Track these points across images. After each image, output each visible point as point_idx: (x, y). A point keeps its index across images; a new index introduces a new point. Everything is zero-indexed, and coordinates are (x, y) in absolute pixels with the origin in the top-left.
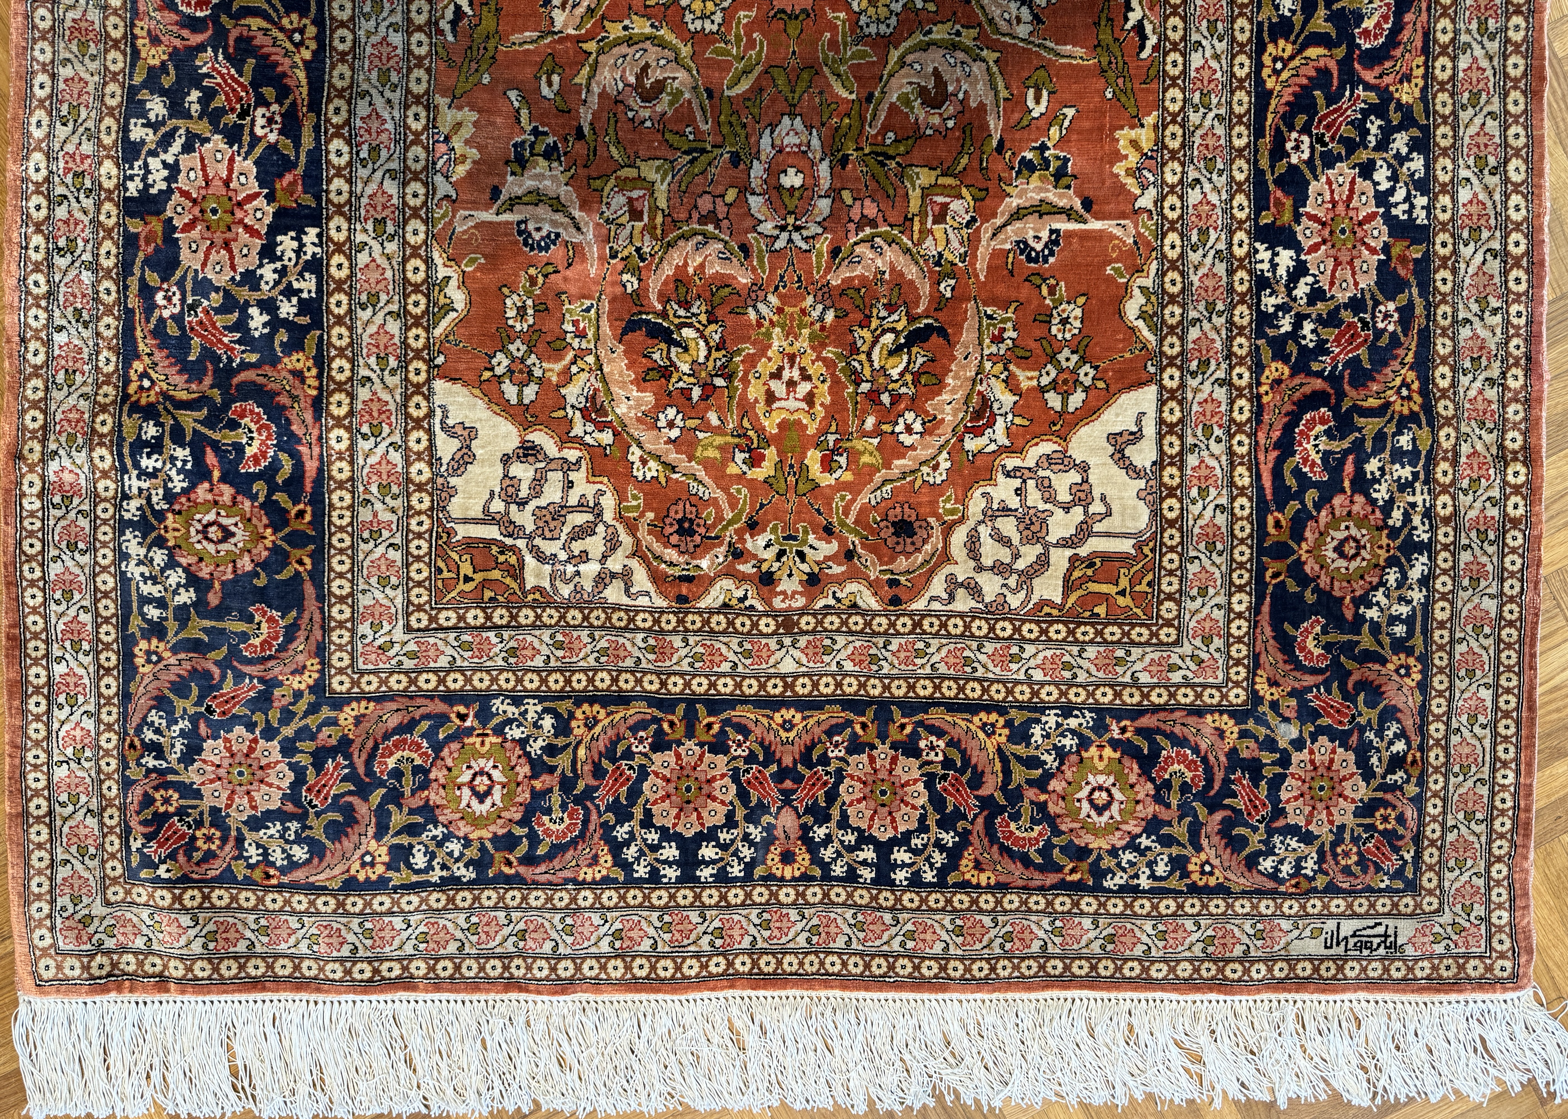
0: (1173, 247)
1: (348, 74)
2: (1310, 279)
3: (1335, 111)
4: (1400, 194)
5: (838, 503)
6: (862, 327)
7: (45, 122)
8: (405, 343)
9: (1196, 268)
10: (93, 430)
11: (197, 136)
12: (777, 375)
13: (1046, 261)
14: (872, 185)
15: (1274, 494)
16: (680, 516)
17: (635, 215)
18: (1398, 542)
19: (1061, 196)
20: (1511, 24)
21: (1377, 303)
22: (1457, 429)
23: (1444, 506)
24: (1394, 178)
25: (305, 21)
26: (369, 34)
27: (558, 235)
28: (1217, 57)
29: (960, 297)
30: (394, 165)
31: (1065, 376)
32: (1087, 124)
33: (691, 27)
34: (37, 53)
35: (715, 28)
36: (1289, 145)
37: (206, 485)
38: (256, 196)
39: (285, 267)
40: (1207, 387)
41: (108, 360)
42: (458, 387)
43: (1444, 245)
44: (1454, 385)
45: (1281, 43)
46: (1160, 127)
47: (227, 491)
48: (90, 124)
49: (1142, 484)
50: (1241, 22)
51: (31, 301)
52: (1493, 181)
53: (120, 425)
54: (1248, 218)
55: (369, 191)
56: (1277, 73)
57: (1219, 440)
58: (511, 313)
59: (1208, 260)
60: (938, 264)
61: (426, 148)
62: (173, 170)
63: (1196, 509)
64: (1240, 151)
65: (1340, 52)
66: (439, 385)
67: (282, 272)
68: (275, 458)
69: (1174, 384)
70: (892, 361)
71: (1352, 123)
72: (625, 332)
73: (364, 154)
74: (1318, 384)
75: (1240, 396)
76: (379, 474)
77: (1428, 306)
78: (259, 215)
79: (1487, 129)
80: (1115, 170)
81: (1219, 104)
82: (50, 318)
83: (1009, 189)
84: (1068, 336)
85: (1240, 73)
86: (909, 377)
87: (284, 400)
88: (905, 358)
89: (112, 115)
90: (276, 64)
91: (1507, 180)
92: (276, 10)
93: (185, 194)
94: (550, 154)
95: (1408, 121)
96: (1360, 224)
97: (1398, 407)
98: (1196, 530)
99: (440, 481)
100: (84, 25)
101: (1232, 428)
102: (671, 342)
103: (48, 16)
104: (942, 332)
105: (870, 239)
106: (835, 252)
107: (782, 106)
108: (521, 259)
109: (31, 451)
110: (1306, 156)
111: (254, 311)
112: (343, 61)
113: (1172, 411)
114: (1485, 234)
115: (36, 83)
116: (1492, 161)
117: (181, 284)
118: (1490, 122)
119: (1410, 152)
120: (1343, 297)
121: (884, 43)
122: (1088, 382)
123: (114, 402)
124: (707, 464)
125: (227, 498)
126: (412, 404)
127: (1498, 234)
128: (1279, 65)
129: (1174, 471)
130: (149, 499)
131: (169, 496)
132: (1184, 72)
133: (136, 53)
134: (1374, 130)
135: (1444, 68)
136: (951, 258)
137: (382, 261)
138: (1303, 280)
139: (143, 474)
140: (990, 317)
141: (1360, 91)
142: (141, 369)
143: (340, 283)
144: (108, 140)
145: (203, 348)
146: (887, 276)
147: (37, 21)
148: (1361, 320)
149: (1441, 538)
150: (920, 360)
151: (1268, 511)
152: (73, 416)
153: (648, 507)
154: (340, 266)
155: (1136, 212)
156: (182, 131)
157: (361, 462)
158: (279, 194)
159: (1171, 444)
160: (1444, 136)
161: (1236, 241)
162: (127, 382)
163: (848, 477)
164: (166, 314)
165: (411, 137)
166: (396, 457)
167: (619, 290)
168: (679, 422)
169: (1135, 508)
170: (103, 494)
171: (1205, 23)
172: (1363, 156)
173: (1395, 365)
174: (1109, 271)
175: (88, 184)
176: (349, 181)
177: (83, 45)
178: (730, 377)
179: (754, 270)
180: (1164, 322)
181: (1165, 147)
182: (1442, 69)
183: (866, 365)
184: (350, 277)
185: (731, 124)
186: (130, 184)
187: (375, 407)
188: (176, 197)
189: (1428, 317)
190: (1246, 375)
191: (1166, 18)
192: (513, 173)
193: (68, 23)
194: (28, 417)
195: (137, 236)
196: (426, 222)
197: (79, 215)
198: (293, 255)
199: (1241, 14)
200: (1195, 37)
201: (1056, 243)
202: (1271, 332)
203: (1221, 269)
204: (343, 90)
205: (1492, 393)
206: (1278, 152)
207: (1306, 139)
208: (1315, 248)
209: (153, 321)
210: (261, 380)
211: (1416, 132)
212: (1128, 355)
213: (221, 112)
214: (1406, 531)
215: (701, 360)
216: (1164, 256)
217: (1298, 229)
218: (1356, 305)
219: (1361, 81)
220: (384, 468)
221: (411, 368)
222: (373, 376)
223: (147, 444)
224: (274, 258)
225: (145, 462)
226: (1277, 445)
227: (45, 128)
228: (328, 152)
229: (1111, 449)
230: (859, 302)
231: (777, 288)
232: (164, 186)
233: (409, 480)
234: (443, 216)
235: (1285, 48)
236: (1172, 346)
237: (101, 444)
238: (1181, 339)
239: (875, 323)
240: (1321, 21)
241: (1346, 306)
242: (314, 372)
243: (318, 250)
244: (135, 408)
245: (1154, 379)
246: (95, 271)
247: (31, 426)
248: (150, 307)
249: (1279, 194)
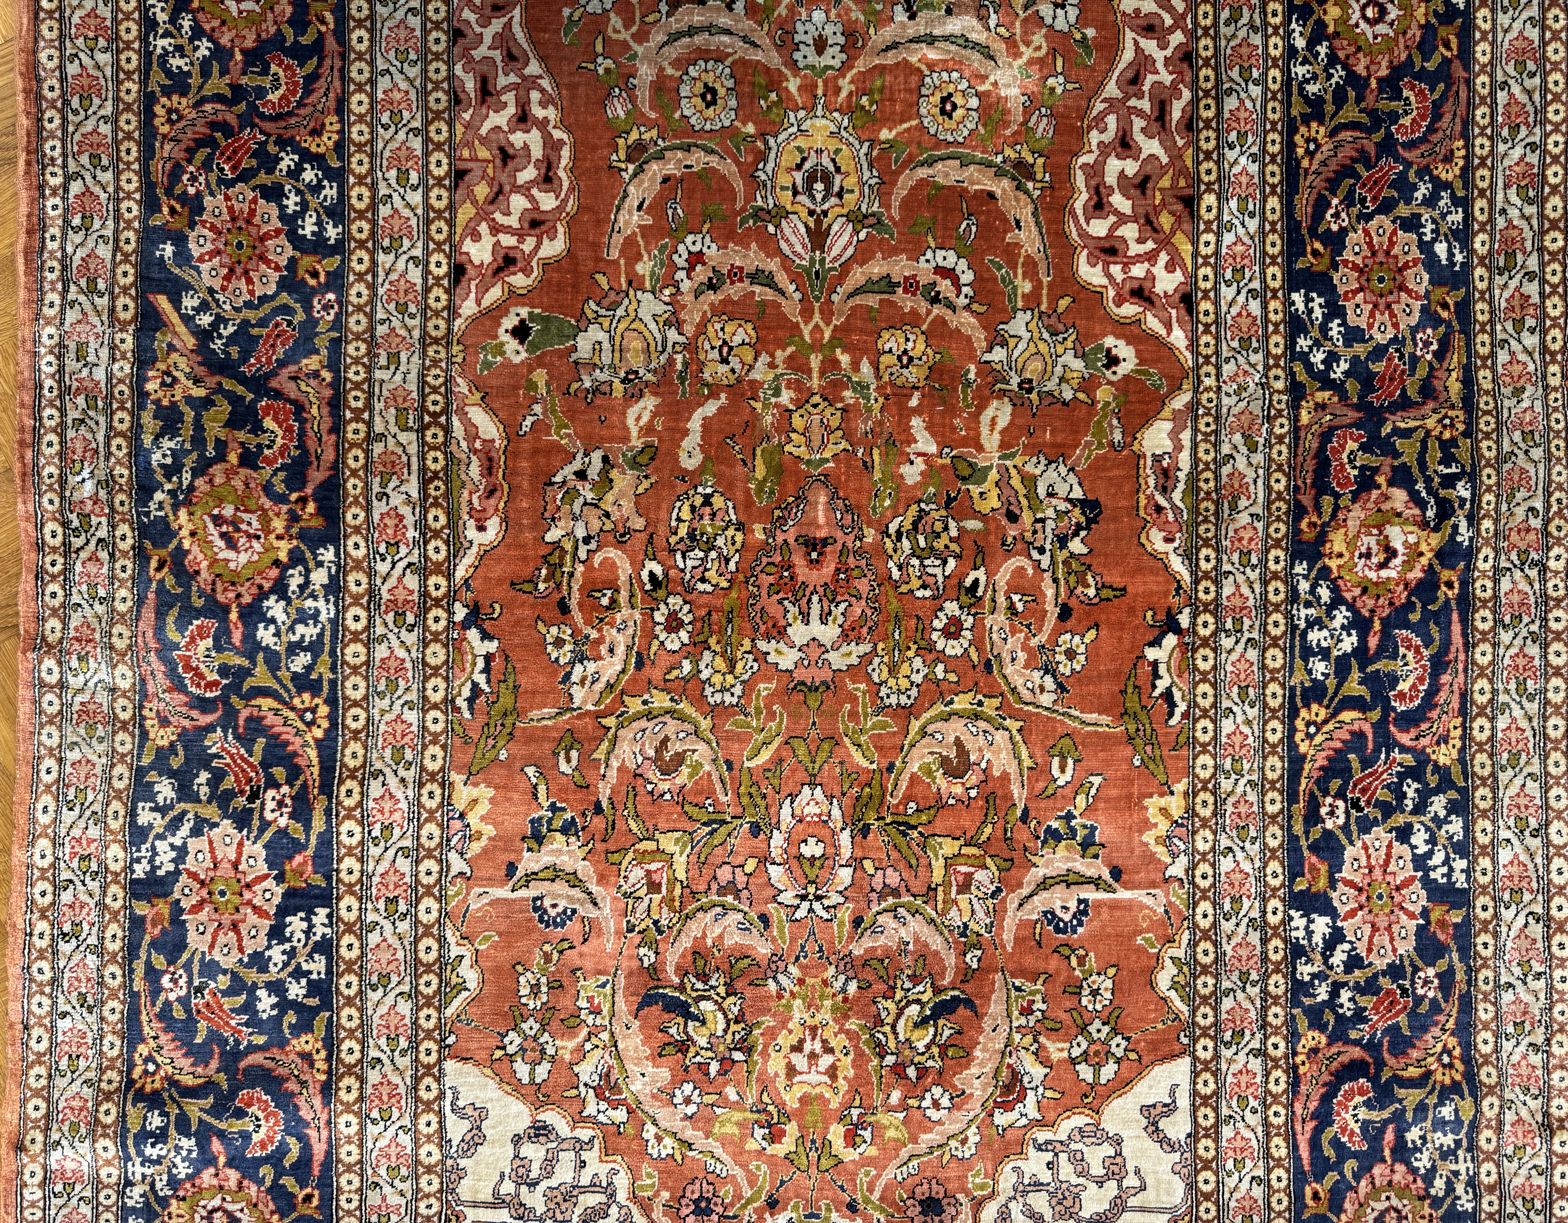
0: (1205, 916)
1: (361, 752)
2: (1346, 947)
3: (1371, 775)
4: (1438, 857)
5: (862, 1179)
6: (886, 998)
7: (52, 808)
8: (415, 1023)
9: (1229, 938)
10: (97, 1121)
11: (205, 820)
12: (798, 1048)
13: (1074, 932)
14: (894, 855)
15: (1312, 1164)
16: (696, 1196)
17: (654, 887)
18: (1441, 1212)
19: (1089, 866)
20: (1550, 686)
21: (1416, 969)
22: (1501, 1098)
23: (1489, 1174)
24: (1432, 841)
25: (317, 701)
26: (383, 712)
27: (574, 911)
28: (1248, 723)
29: (985, 969)
30: (407, 843)
31: (1094, 1048)
32: (1114, 792)
33: (711, 700)
34: (44, 738)
35: (734, 700)
36: (1324, 811)
37: (212, 1170)
38: (265, 877)
39: (294, 949)
40: (1241, 1058)
41: (112, 1045)
42: (469, 1067)
43: (1485, 908)
44: (1497, 1050)
45: (1315, 707)
46: (1190, 795)
47: (233, 1176)
48: (97, 807)
49: (1176, 1157)
50: (1273, 687)
51: (34, 988)
52: (1535, 843)
53: (124, 1116)
54: (1283, 885)
55: (381, 869)
56: (1310, 737)
57: (1254, 1111)
58: (524, 991)
59: (1242, 929)
60: (963, 934)
61: (441, 826)
62: (182, 852)
63: (1231, 1182)
64: (1273, 817)
65: (1375, 715)
66: (450, 1065)
67: (292, 953)
68: (282, 1143)
69: (1208, 1055)
70: (917, 1033)
71: (1388, 787)
72: (640, 1008)
73: (376, 833)
74: (1356, 1052)
75: (1277, 1067)
76: (388, 1157)
77: (1469, 970)
78: (268, 895)
79: (1527, 790)
80: (1145, 838)
81: (1251, 770)
82: (55, 1003)
83: (1034, 859)
84: (1099, 1007)
85: (1273, 738)
86: (935, 1050)
87: (292, 1086)
88: (932, 1030)
89: (120, 799)
90: (287, 743)
91: (1548, 844)
92: (288, 691)
93: (193, 876)
94: (567, 829)
95: (1446, 782)
96: (1398, 889)
97: (1439, 1077)
98: (1233, 1204)
99: (449, 1162)
100: (92, 707)
101: (1267, 1100)
102: (688, 1016)
103: (56, 701)
104: (969, 1003)
105: (893, 910)
106: (857, 922)
107: (801, 776)
108: (535, 936)
109: (33, 1141)
110: (1341, 821)
111: (262, 993)
112: (356, 738)
113: (1206, 1083)
114: (1527, 897)
115: (43, 768)
116: (1533, 823)
117: (188, 966)
118: (1530, 784)
119: (1449, 814)
120: (1381, 964)
121: (906, 713)
122: (1119, 1053)
123: (118, 1089)
124: (724, 1141)
125: (232, 1184)
126: (422, 1086)
127: (1540, 898)
128: (1312, 730)
129: (1209, 1143)
130: (152, 1185)
131: (174, 1183)
132: (1215, 738)
133: (144, 734)
134: (1411, 793)
135: (1482, 729)
136: (976, 928)
137: (392, 940)
138: (1339, 948)
139: (147, 1161)
140: (1018, 989)
141: (1396, 754)
142: (145, 1053)
143: (350, 963)
144: (115, 825)
145: (210, 1031)
146: (911, 947)
147: (45, 705)
148: (1400, 986)
149: (1485, 1206)
150: (947, 1033)
151: (1306, 1182)
152: (76, 1103)
153: (663, 1186)
154: (350, 946)
155: (1166, 881)
156: (190, 815)
157: (370, 1145)
158: (288, 875)
159: (1206, 1117)
160: (1484, 798)
161: (1269, 909)
162: (131, 1066)
163: (873, 1151)
164: (172, 997)
165: (425, 815)
166: (405, 1139)
167: (635, 964)
168: (695, 1098)
169: (1169, 1183)
170: (106, 1180)
171: (1235, 689)
172: (1400, 820)
173: (1436, 1031)
174: (1139, 941)
175: (94, 867)
176: (361, 860)
177: (91, 727)
178: (749, 1051)
179: (774, 940)
180: (1196, 992)
181: (1195, 814)
182: (1480, 729)
183: (891, 1037)
184: (361, 957)
185: (751, 795)
186: (136, 866)
187: (385, 1091)
188: (184, 878)
189: (1469, 983)
190: (1282, 1045)
191: (1196, 685)
192: (530, 850)
193: (76, 707)
194: (30, 1106)
195: (143, 918)
196: (439, 900)
197: (84, 897)
198: (303, 936)
199: (1273, 679)
200: (1226, 704)
201: (1085, 913)
202: (1307, 1001)
203: (1255, 938)
204: (356, 769)
205: (1536, 1059)
206: (1312, 817)
207: (1341, 804)
208: (1352, 914)
209: (159, 1004)
210: (269, 1064)
211: (1453, 795)
212: (1160, 1026)
213: (229, 795)
214: (1448, 1201)
215: (720, 1033)
216: (1196, 925)
217: (1334, 895)
218: (1395, 971)
219: (1397, 744)
220: (393, 1151)
221: (422, 1048)
222: (384, 1057)
223: (152, 1134)
224: (283, 940)
225: (148, 1151)
226: (1315, 1116)
227: (51, 814)
228: (338, 834)
229: (1145, 1122)
230: (882, 972)
231: (797, 958)
232: (171, 867)
233: (418, 1162)
234: (457, 894)
235: (1318, 712)
236: (1205, 1016)
237: (105, 1136)
238: (1215, 1009)
239: (899, 994)
240: (1354, 685)
241: (1384, 973)
242: (323, 1054)
243: (328, 930)
244: (140, 1096)
245: (1189, 1051)
246: (101, 955)
247: (34, 1115)
248: (156, 991)
249: (1314, 859)
